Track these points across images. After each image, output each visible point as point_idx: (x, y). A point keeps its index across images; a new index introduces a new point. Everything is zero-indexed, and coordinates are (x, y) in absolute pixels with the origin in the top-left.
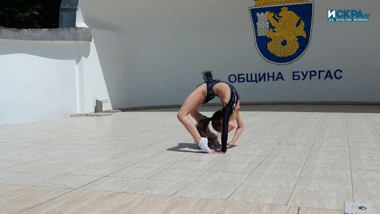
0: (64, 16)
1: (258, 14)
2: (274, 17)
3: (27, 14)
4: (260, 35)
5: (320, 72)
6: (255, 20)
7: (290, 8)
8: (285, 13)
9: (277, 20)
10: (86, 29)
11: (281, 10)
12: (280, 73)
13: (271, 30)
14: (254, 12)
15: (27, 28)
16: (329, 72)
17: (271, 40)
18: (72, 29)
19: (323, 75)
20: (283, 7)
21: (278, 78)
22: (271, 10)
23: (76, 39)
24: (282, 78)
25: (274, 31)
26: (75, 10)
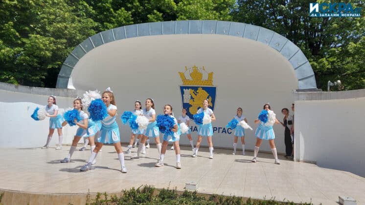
0: (60, 81)
1: (184, 90)
2: (194, 92)
3: (38, 78)
4: (185, 102)
5: (219, 128)
6: (183, 93)
7: (204, 88)
8: (200, 91)
9: (196, 95)
10: (75, 90)
11: (198, 89)
12: (196, 127)
13: (192, 100)
14: (182, 88)
15: (35, 86)
16: (224, 129)
17: (191, 106)
18: (65, 90)
19: (221, 130)
20: (199, 87)
21: (194, 130)
22: (192, 88)
23: (67, 96)
24: (197, 130)
25: (193, 101)
26: (68, 78)
